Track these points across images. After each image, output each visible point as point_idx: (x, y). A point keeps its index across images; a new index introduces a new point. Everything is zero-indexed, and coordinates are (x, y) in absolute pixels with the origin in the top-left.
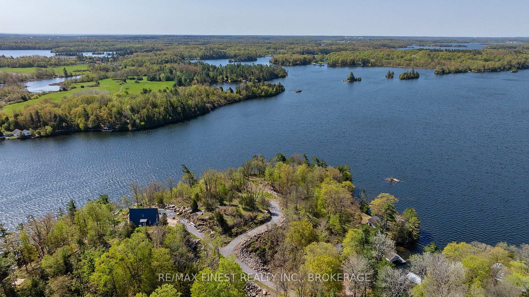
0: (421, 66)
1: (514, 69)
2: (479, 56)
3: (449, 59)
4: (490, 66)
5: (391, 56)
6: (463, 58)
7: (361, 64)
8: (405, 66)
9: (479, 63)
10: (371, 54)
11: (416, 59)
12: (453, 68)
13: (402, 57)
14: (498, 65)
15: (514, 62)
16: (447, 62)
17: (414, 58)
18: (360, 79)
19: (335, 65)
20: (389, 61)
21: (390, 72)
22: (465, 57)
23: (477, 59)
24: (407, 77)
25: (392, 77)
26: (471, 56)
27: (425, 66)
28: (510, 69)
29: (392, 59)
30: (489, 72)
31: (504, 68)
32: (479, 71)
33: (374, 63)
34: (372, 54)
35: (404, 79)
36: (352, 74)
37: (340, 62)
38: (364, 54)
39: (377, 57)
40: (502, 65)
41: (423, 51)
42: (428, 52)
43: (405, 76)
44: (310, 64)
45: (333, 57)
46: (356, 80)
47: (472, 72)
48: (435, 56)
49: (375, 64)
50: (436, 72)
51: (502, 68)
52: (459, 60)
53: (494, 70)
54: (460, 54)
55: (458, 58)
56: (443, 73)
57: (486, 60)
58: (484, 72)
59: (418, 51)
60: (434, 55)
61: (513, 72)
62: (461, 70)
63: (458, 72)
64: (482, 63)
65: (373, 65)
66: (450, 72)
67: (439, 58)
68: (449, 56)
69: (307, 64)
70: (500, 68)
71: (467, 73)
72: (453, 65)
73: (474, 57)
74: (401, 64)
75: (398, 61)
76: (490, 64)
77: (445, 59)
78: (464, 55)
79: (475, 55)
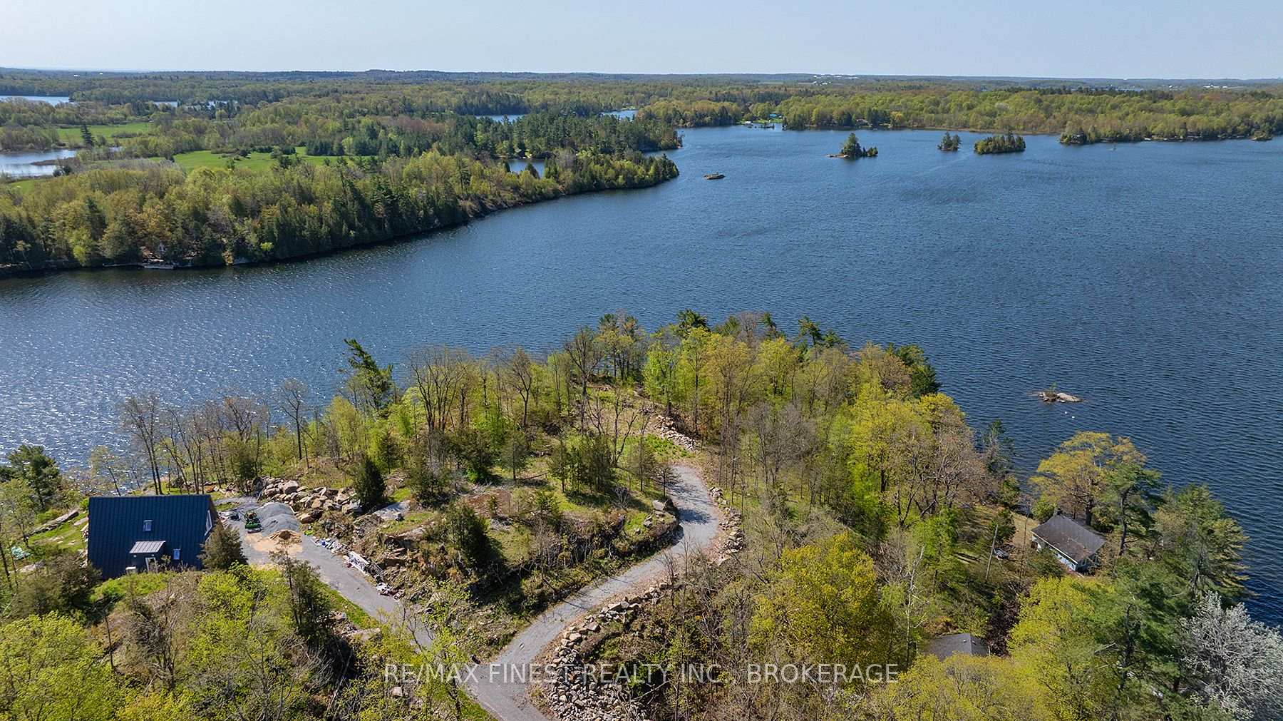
0: (1021, 127)
1: (1259, 135)
2: (1167, 104)
3: (1091, 111)
4: (1200, 126)
5: (942, 105)
6: (1125, 108)
7: (867, 124)
8: (980, 128)
9: (1172, 120)
10: (891, 101)
11: (1007, 110)
12: (1106, 130)
13: (970, 108)
14: (1217, 122)
15: (1257, 118)
16: (1089, 118)
17: (1001, 109)
18: (874, 153)
19: (802, 125)
20: (940, 116)
21: (950, 138)
22: (1130, 106)
23: (1162, 111)
24: (994, 148)
25: (956, 149)
26: (1145, 103)
27: (1034, 127)
28: (1247, 134)
29: (947, 111)
30: (1199, 140)
31: (1235, 131)
32: (1172, 138)
33: (902, 120)
34: (893, 100)
35: (988, 152)
36: (854, 141)
37: (813, 119)
38: (874, 102)
39: (906, 107)
40: (1228, 124)
41: (1022, 92)
42: (1036, 95)
43: (991, 146)
44: (736, 124)
45: (795, 108)
46: (864, 155)
47: (1153, 140)
48: (1053, 105)
49: (904, 124)
50: (1065, 140)
51: (1229, 131)
52: (1116, 114)
53: (1209, 136)
54: (1117, 99)
55: (1114, 107)
56: (1083, 140)
57: (1184, 113)
58: (1184, 140)
59: (1008, 93)
60: (1052, 102)
61: (1258, 140)
62: (1127, 136)
63: (1119, 139)
64: (1175, 119)
65: (899, 126)
66: (1099, 141)
67: (1064, 109)
68: (1089, 103)
69: (730, 125)
70: (1224, 130)
71: (1143, 142)
72: (1105, 124)
73: (1154, 105)
74: (970, 124)
75: (962, 117)
76: (1199, 122)
78: (1128, 101)
79: (1155, 102)
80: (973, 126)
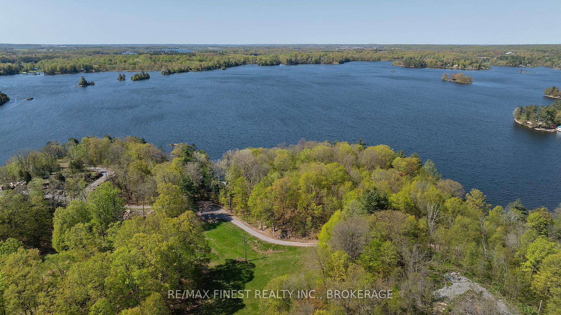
0: (147, 68)
1: (223, 68)
2: (194, 58)
3: (170, 61)
4: (205, 65)
5: (113, 61)
6: (181, 60)
7: (83, 71)
8: (131, 70)
9: (195, 64)
10: (91, 60)
11: (140, 62)
12: (176, 69)
13: (125, 62)
14: (210, 64)
15: (222, 62)
16: (170, 64)
17: (137, 62)
18: (93, 83)
19: (53, 73)
20: (114, 66)
21: (121, 75)
22: (183, 59)
23: (193, 60)
24: (139, 78)
25: (124, 79)
26: (188, 58)
27: (150, 68)
28: (220, 67)
29: (116, 63)
30: (206, 70)
31: (216, 66)
32: (198, 70)
33: (98, 68)
34: (92, 60)
35: (137, 80)
36: (84, 79)
37: (58, 69)
38: (84, 60)
39: (98, 63)
40: (214, 64)
41: (144, 55)
42: (149, 55)
43: (137, 77)
44: (18, 74)
45: (48, 65)
46: (89, 84)
47: (192, 71)
48: (156, 59)
49: (99, 70)
50: (163, 73)
51: (214, 67)
52: (179, 62)
53: (209, 69)
54: (178, 56)
55: (178, 59)
56: (169, 73)
57: (200, 61)
58: (202, 71)
59: (138, 55)
60: (156, 58)
61: (223, 69)
62: (184, 70)
63: (181, 71)
64: (198, 63)
65: (98, 71)
66: (175, 72)
67: (160, 61)
68: (169, 58)
69: (15, 74)
70: (213, 67)
71: (189, 72)
72: (175, 66)
73: (191, 58)
74: (127, 68)
75: (122, 65)
76: (205, 64)
77: (166, 61)
78: (182, 57)
79: (191, 57)
80: (128, 69)
